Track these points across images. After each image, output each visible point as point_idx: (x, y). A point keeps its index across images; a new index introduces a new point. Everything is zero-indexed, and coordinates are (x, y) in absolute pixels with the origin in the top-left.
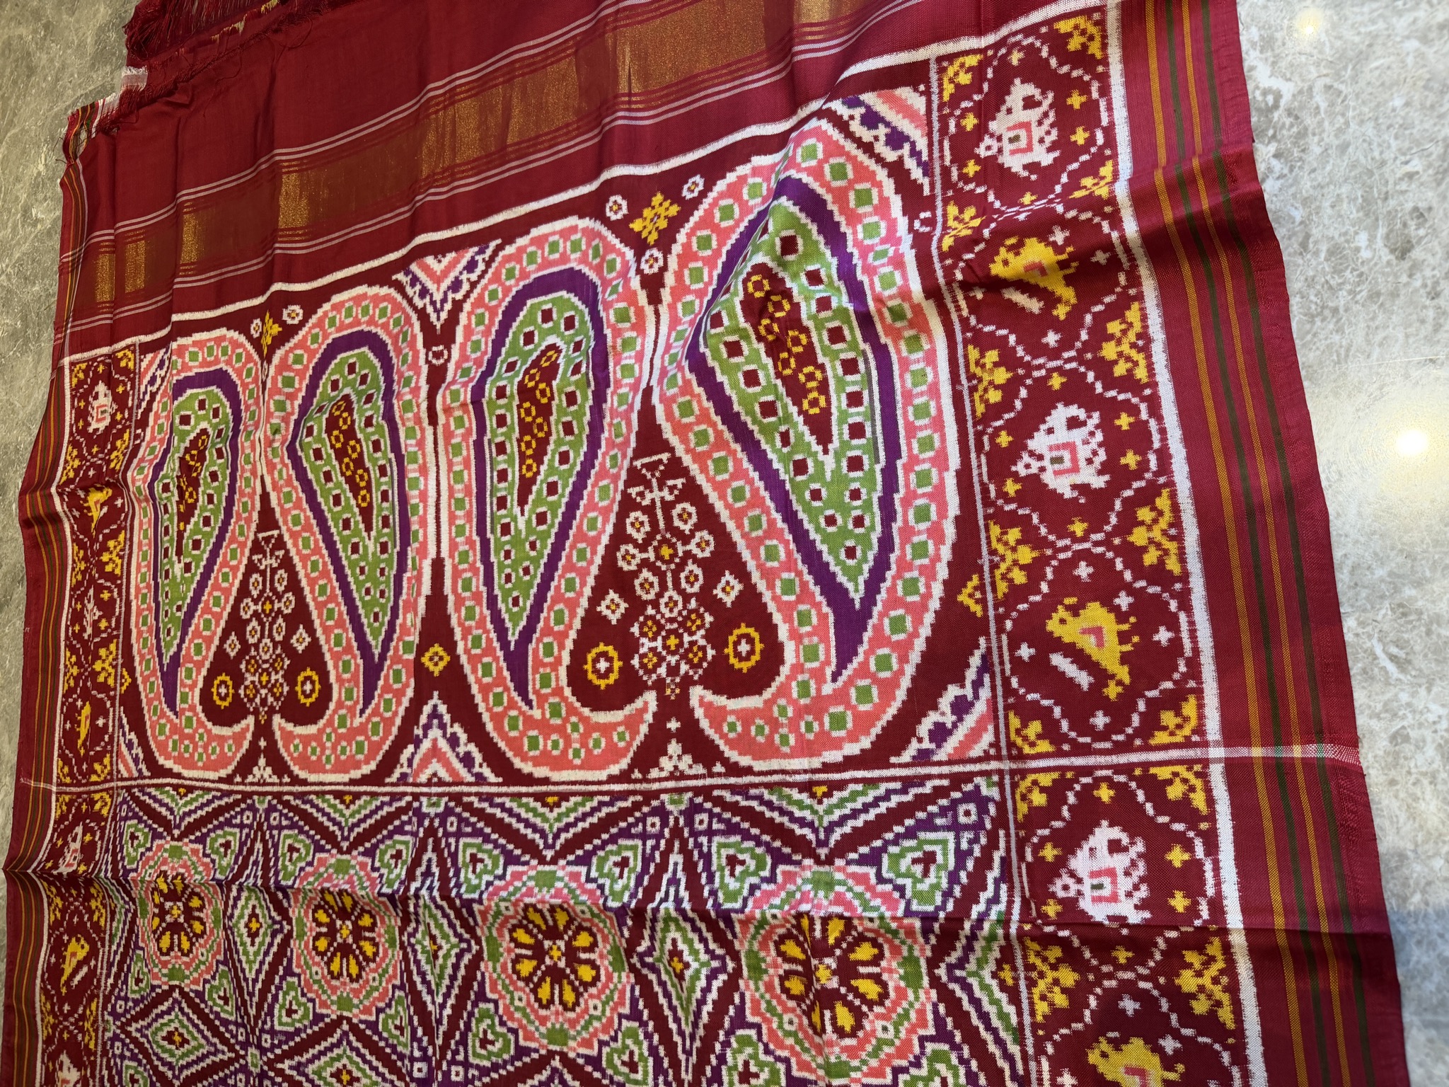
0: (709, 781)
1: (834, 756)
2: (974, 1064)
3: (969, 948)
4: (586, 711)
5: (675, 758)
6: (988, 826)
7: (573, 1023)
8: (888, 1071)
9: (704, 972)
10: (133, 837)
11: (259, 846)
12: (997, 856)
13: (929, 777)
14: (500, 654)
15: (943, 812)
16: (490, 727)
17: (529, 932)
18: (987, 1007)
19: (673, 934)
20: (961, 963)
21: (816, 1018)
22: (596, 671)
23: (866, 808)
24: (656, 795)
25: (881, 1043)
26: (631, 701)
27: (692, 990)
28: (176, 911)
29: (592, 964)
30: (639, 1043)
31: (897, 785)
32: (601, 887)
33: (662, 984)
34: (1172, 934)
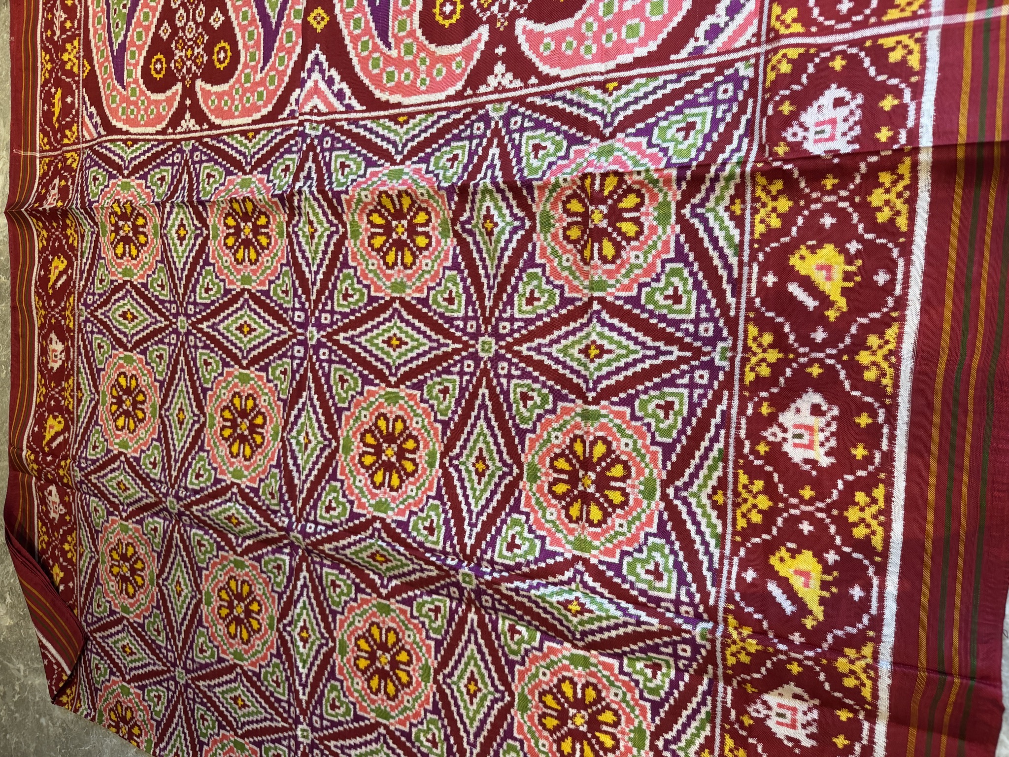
0: (525, 92)
1: (627, 58)
2: (700, 276)
3: (711, 189)
4: (432, 47)
5: (501, 76)
6: (741, 97)
7: (410, 277)
8: (635, 286)
9: (508, 229)
10: (95, 179)
11: (185, 177)
12: (744, 119)
13: (700, 67)
14: (368, 10)
15: (707, 92)
16: (357, 68)
17: (381, 215)
18: (718, 232)
19: (488, 203)
20: (702, 204)
21: (587, 253)
22: (442, 13)
23: (646, 96)
24: (482, 105)
25: (633, 266)
26: (468, 34)
27: (498, 241)
28: (127, 228)
29: (427, 235)
30: (456, 285)
31: (674, 76)
32: (437, 176)
33: (476, 243)
34: (873, 159)
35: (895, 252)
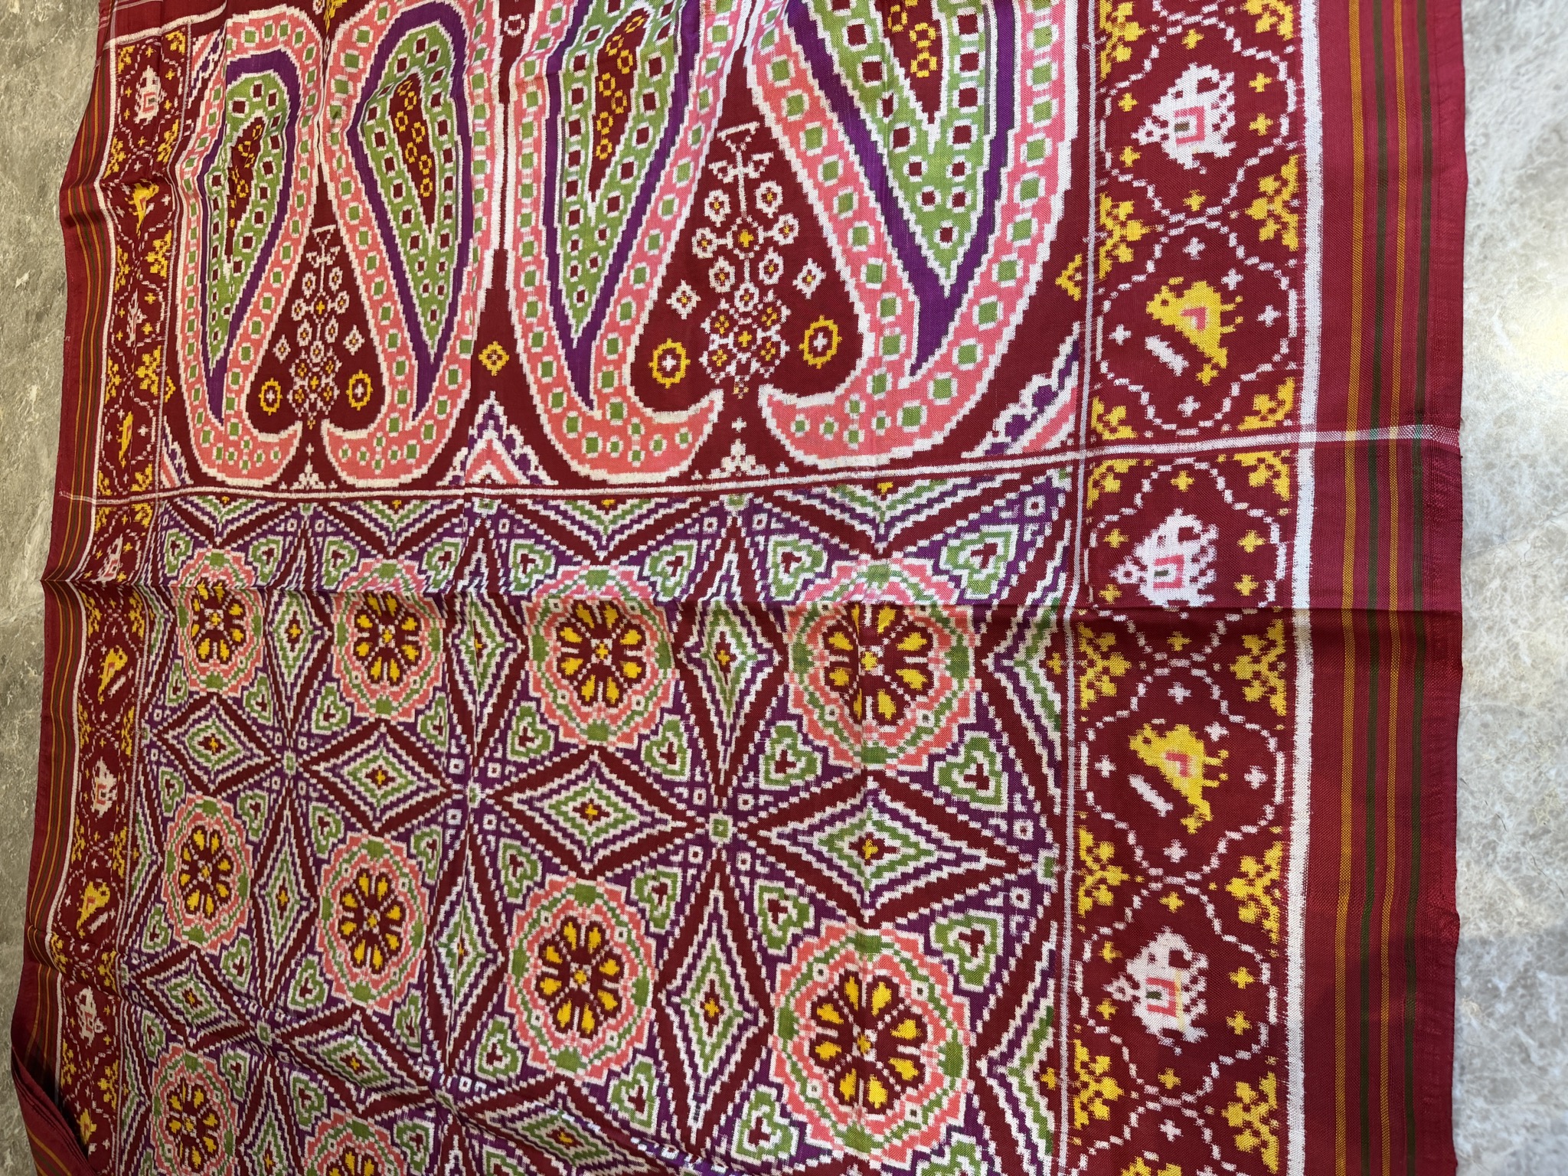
0: (771, 482)
1: (904, 452)
2: (1012, 752)
3: (1020, 637)
4: (649, 412)
5: (738, 458)
6: (1055, 516)
7: (614, 719)
8: (925, 758)
9: (750, 664)
10: (174, 546)
11: (302, 553)
12: (1060, 547)
13: (1001, 471)
14: (562, 352)
15: (1010, 505)
16: (547, 429)
17: (576, 630)
18: (1031, 695)
19: (722, 627)
20: (1010, 653)
21: (858, 707)
22: (662, 369)
23: (930, 503)
24: (715, 495)
25: (921, 731)
26: (697, 400)
27: (736, 681)
28: (216, 619)
29: (639, 661)
30: (679, 735)
31: (966, 480)
32: (653, 585)
33: (707, 679)
34: (1234, 618)
35: (1272, 744)
